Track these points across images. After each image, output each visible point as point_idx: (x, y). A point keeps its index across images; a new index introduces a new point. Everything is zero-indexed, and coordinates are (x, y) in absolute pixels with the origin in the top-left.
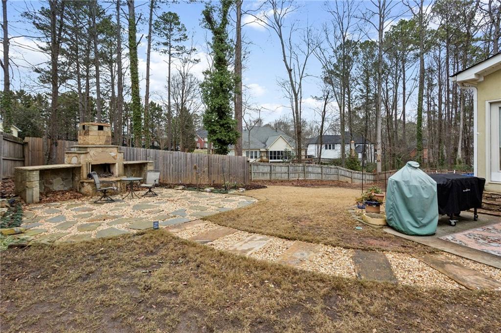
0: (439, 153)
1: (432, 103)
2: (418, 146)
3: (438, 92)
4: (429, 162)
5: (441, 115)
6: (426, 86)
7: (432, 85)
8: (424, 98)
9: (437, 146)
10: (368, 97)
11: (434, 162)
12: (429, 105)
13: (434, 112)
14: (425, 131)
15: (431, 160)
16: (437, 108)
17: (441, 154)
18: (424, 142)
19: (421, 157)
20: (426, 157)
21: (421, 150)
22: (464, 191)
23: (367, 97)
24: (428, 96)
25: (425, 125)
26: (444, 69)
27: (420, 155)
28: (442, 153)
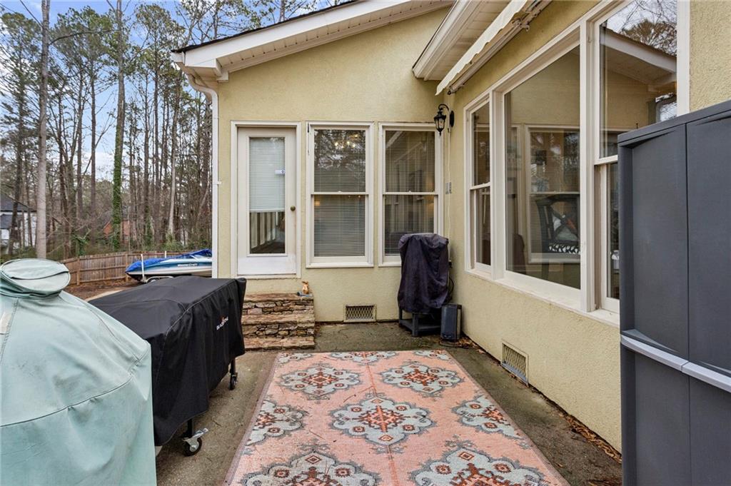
0: (144, 226)
1: (136, 155)
2: (114, 216)
3: (144, 141)
4: (131, 241)
5: (147, 174)
6: (127, 128)
7: (137, 130)
8: (124, 146)
9: (142, 218)
10: (21, 121)
11: (138, 240)
12: (132, 155)
13: (139, 169)
14: (126, 195)
15: (135, 237)
16: (142, 164)
17: (146, 229)
18: (124, 211)
19: (119, 233)
20: (127, 233)
21: (119, 223)
22: (218, 328)
23: (21, 124)
24: (130, 144)
25: (125, 185)
26: (151, 109)
27: (117, 231)
28: (149, 227)
